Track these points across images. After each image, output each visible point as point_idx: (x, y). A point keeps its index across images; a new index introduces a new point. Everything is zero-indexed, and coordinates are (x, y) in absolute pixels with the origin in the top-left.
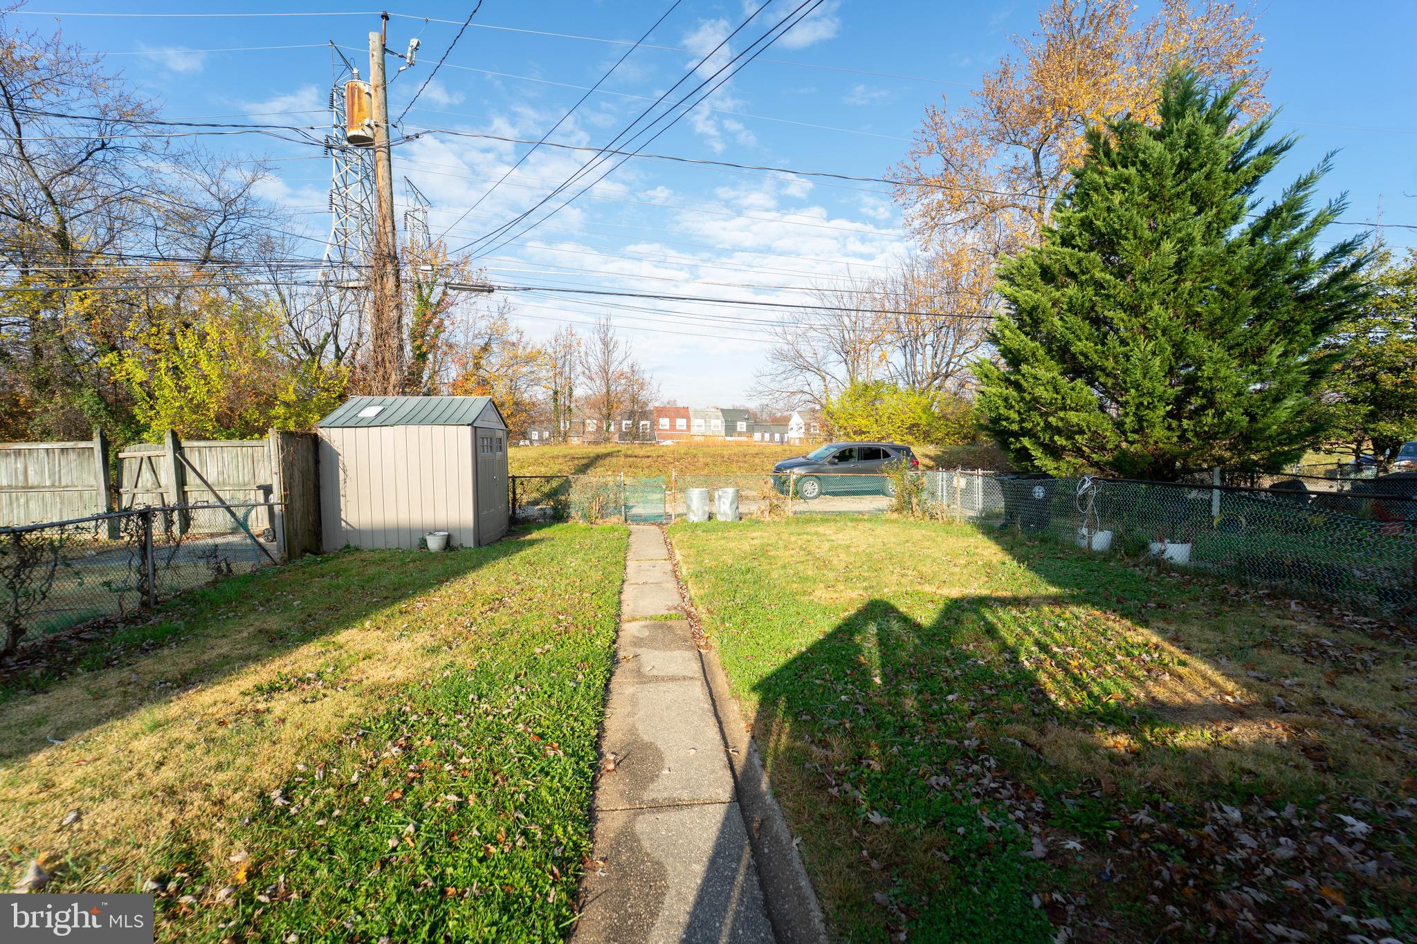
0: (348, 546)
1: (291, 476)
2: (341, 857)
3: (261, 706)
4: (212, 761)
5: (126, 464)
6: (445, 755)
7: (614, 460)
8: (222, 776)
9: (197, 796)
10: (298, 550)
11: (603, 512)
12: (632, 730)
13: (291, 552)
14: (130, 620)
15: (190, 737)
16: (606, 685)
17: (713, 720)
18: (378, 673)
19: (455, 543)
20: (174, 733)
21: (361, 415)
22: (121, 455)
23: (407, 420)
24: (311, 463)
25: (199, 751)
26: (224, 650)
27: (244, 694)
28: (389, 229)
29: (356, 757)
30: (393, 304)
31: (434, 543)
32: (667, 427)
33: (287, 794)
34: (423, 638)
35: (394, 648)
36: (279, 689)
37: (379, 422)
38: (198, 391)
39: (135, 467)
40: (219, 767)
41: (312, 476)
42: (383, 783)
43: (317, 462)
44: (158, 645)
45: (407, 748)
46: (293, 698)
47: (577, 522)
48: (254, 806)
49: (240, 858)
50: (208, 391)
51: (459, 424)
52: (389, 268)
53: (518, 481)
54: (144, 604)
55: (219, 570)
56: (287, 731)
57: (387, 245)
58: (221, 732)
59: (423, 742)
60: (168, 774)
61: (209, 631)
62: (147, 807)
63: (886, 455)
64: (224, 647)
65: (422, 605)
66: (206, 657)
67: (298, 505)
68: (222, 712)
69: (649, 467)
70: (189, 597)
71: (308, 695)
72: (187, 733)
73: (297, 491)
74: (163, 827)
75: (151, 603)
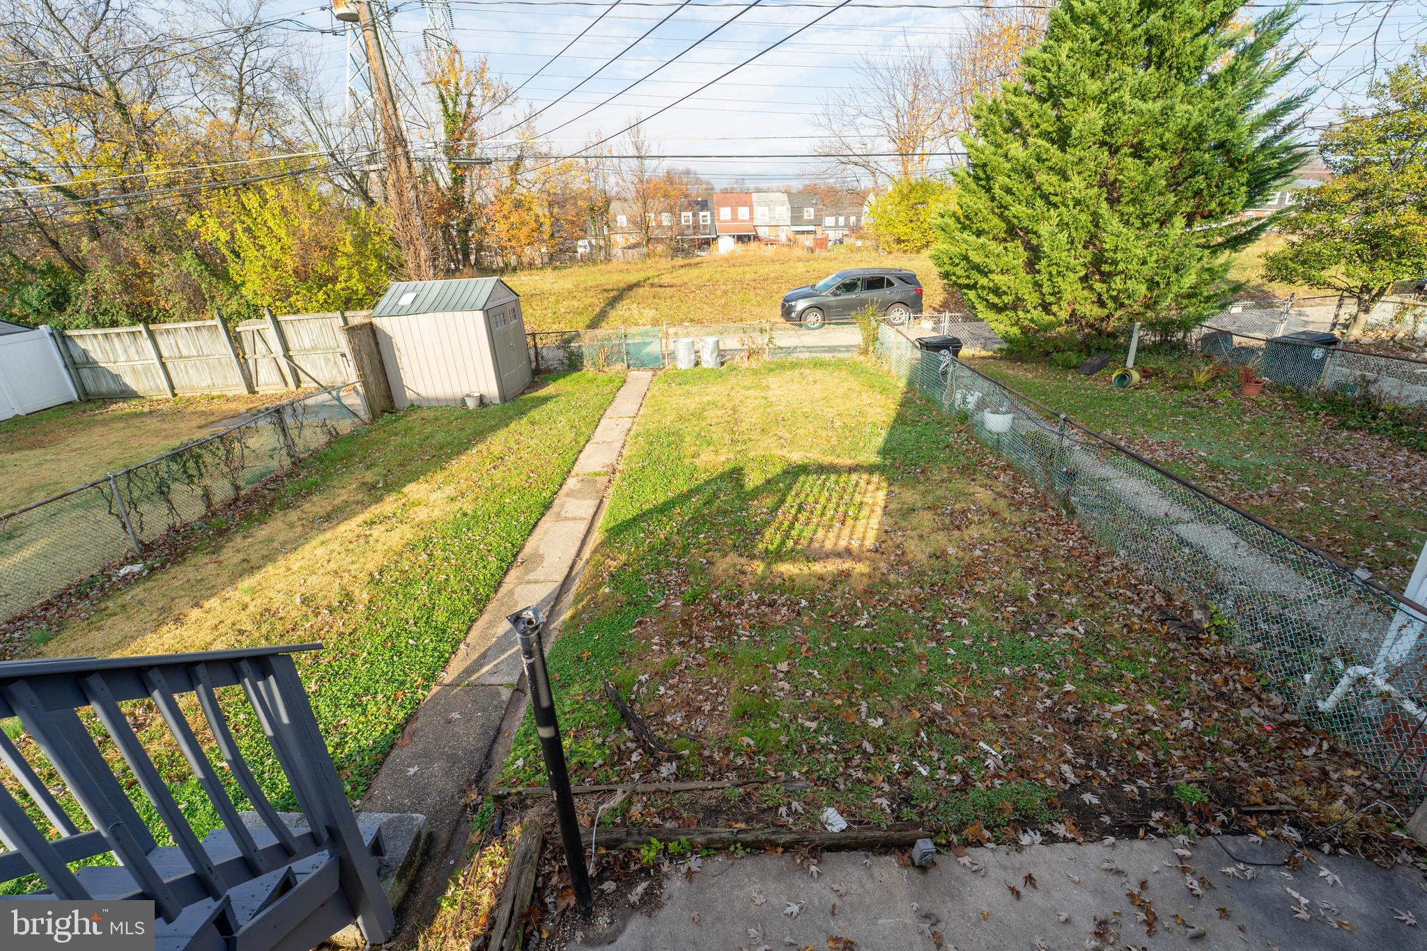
0: (412, 405)
1: (361, 359)
2: (401, 597)
3: (368, 533)
4: (349, 560)
5: (243, 335)
6: (446, 559)
7: (641, 290)
8: (354, 567)
9: (346, 574)
10: (378, 412)
11: (608, 360)
12: (537, 548)
13: (375, 415)
14: (289, 475)
15: (338, 549)
16: (536, 523)
17: (578, 544)
18: (422, 514)
19: (486, 401)
20: (331, 547)
21: (400, 303)
22: (238, 329)
23: (434, 308)
24: (373, 345)
25: (343, 555)
26: (345, 498)
27: (359, 526)
28: (391, 112)
29: (408, 559)
30: (409, 186)
31: (471, 404)
32: (729, 217)
33: (380, 574)
34: (449, 490)
35: (433, 496)
36: (375, 523)
37: (414, 310)
38: (274, 251)
39: (250, 338)
40: (353, 563)
41: (376, 355)
42: (419, 570)
43: (377, 344)
44: (309, 493)
45: (430, 555)
46: (382, 528)
47: (589, 371)
48: (368, 579)
49: (365, 596)
50: (282, 248)
51: (472, 309)
52: (399, 150)
53: (538, 337)
54: (293, 463)
55: (330, 433)
56: (379, 546)
57: (392, 128)
58: (351, 546)
59: (438, 553)
60: (333, 566)
61: (335, 483)
62: (329, 578)
63: (890, 284)
64: (342, 496)
65: (455, 465)
66: (336, 502)
67: (371, 379)
68: (351, 536)
69: (671, 297)
70: (316, 455)
71: (388, 527)
72: (335, 546)
73: (368, 371)
74: (336, 585)
75: (297, 463)
